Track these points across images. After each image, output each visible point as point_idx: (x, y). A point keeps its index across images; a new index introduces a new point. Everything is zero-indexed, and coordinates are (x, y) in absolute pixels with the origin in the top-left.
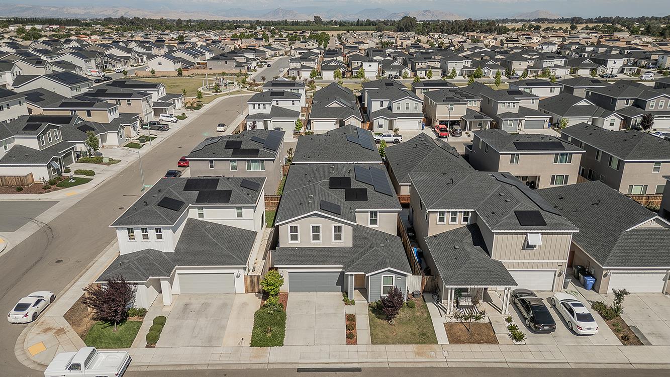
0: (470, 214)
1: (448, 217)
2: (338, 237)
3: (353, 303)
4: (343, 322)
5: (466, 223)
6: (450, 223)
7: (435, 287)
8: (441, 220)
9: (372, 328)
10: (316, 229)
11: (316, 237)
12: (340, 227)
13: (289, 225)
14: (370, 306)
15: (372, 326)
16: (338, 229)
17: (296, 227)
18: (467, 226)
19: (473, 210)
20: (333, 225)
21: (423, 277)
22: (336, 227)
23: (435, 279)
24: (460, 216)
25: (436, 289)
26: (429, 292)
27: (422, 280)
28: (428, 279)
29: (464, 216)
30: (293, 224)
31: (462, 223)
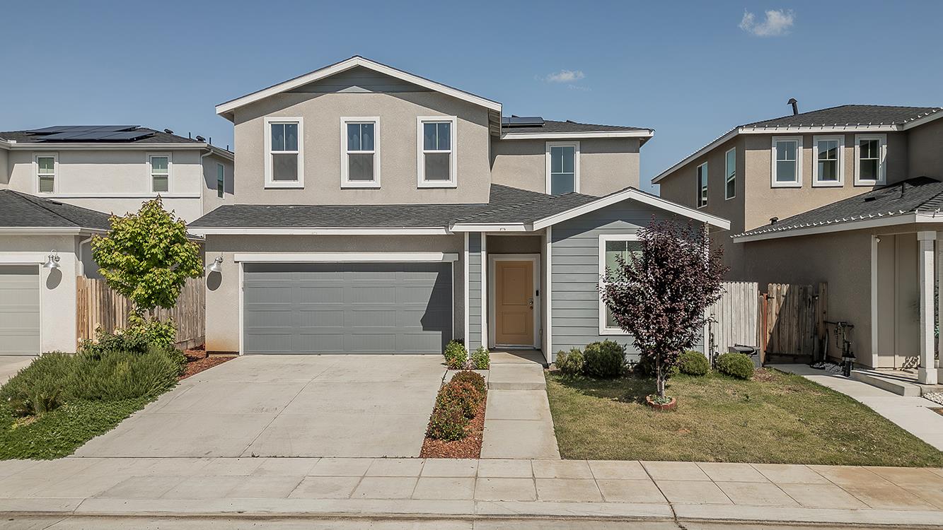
0: (883, 151)
1: (807, 159)
2: (437, 167)
5: (873, 182)
6: (818, 183)
7: (816, 332)
8: (786, 171)
9: (566, 417)
10: (361, 134)
11: (361, 167)
13: (268, 121)
14: (553, 373)
16: (437, 135)
17: (293, 127)
18: (878, 189)
19: (894, 128)
20: (420, 118)
21: (763, 290)
22: (429, 127)
23: (813, 297)
24: (849, 158)
25: (821, 343)
26: (791, 359)
27: (760, 302)
28: (782, 299)
29: (863, 154)
30: (282, 117)
31: (859, 182)
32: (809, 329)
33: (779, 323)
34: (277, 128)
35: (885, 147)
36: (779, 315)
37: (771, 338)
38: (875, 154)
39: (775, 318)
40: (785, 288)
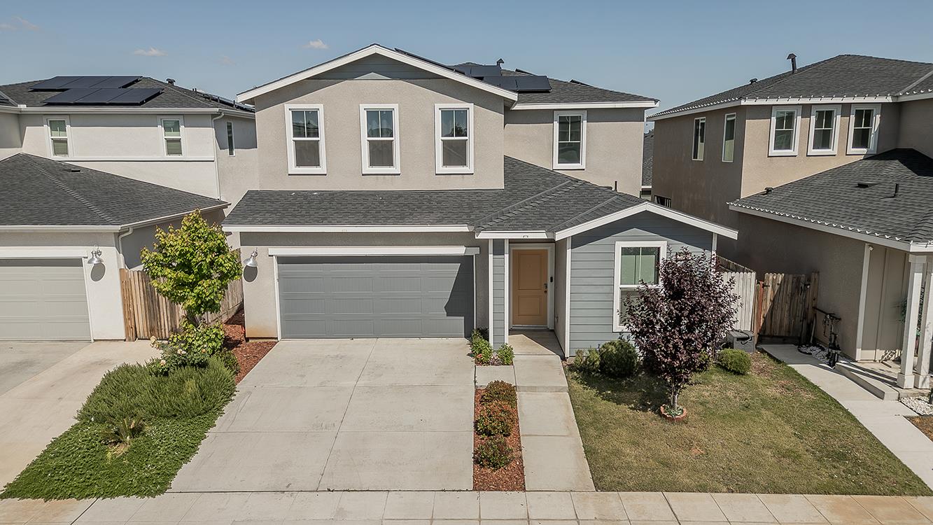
0: (877, 120)
1: (804, 128)
2: (455, 154)
3: (506, 358)
4: (465, 412)
5: (864, 151)
6: (812, 151)
7: (805, 317)
8: (784, 140)
9: (591, 431)
10: (380, 122)
11: (381, 154)
12: (462, 114)
13: (288, 107)
14: (571, 368)
15: (586, 423)
16: (456, 125)
17: (313, 114)
18: (869, 157)
19: (889, 100)
20: (438, 106)
21: (760, 278)
22: (446, 114)
23: (806, 285)
24: (843, 127)
25: (809, 326)
26: (781, 340)
27: (757, 290)
28: (777, 287)
29: (858, 123)
30: (302, 104)
31: (851, 150)
32: (800, 314)
33: (772, 308)
34: (296, 114)
35: (878, 116)
36: (773, 302)
37: (765, 322)
38: (868, 123)
39: (769, 304)
40: (780, 277)
